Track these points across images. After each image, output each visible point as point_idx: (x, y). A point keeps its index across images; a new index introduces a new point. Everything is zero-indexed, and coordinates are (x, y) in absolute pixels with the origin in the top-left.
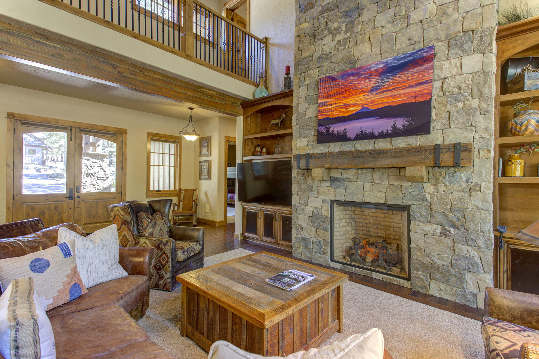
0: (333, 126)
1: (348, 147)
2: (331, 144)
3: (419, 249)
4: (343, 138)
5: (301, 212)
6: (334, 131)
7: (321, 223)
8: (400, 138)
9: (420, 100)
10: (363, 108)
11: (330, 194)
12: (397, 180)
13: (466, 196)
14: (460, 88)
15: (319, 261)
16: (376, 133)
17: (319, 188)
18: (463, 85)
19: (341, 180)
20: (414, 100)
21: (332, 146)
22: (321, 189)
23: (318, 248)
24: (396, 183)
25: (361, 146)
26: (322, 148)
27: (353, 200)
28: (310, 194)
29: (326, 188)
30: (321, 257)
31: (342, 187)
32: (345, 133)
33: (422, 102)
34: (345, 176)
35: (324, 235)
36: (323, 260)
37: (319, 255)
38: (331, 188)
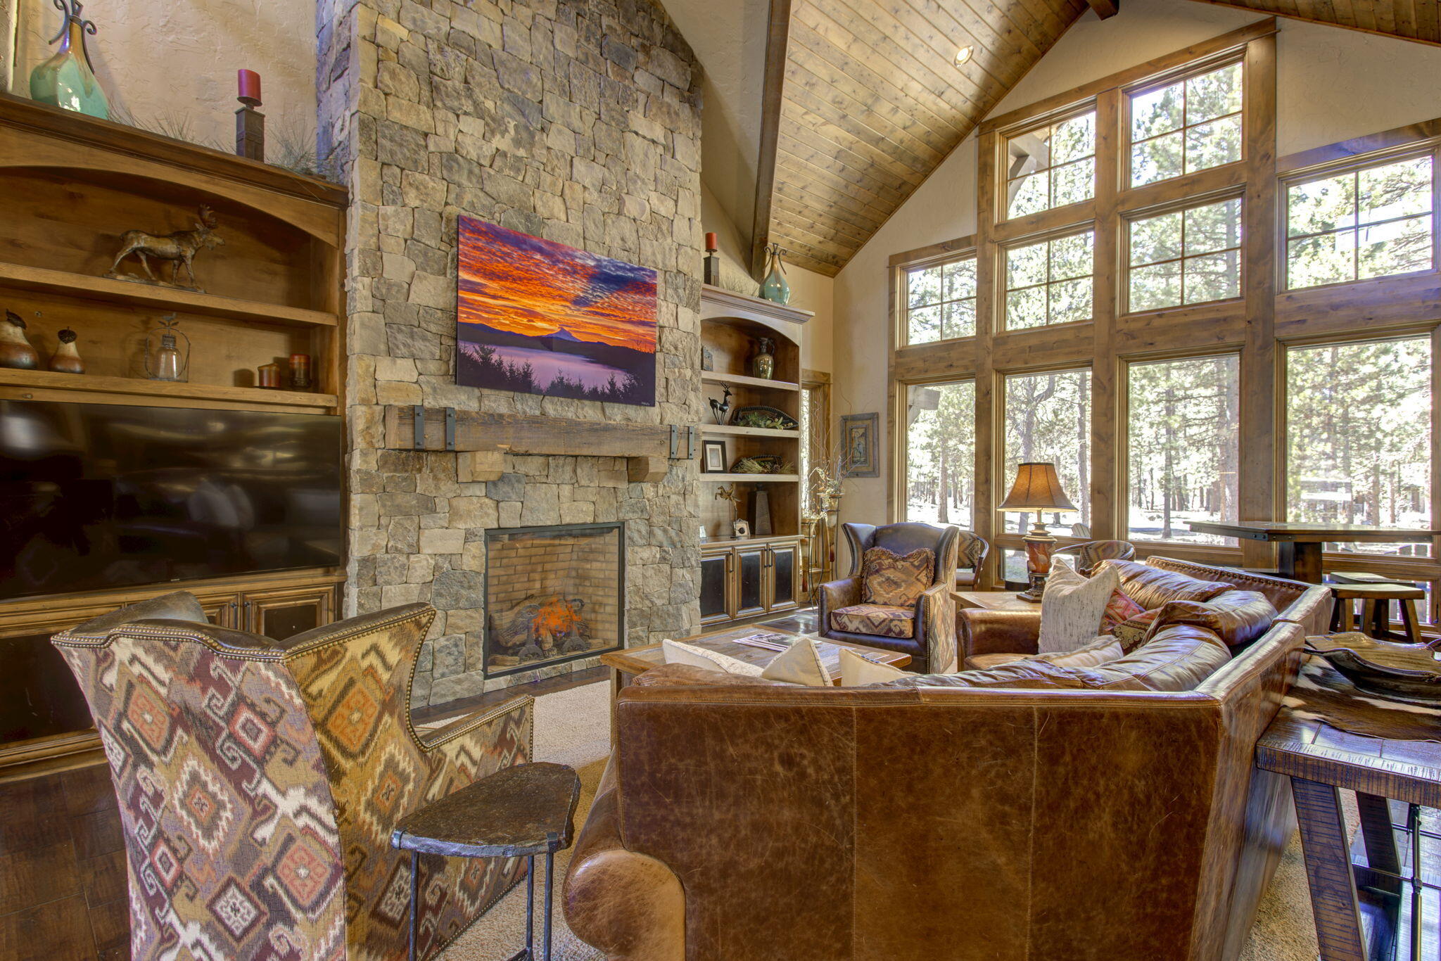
0: (498, 349)
1: (528, 406)
2: (486, 391)
3: (638, 590)
4: (521, 383)
5: (395, 576)
6: (501, 363)
7: (463, 592)
8: (616, 405)
9: (643, 350)
10: (562, 331)
11: (487, 515)
12: (610, 478)
13: (681, 499)
14: (676, 348)
15: (454, 693)
16: (586, 389)
17: (455, 502)
18: (680, 346)
19: (513, 480)
20: (636, 347)
21: (493, 398)
22: (462, 504)
23: (450, 660)
24: (611, 484)
25: (555, 408)
26: (463, 397)
27: (540, 524)
28: (426, 521)
29: (475, 500)
30: (459, 682)
31: (514, 497)
32: (527, 374)
33: (644, 354)
34: (522, 469)
35: (468, 621)
36: (466, 685)
37: (453, 677)
38: (487, 500)
